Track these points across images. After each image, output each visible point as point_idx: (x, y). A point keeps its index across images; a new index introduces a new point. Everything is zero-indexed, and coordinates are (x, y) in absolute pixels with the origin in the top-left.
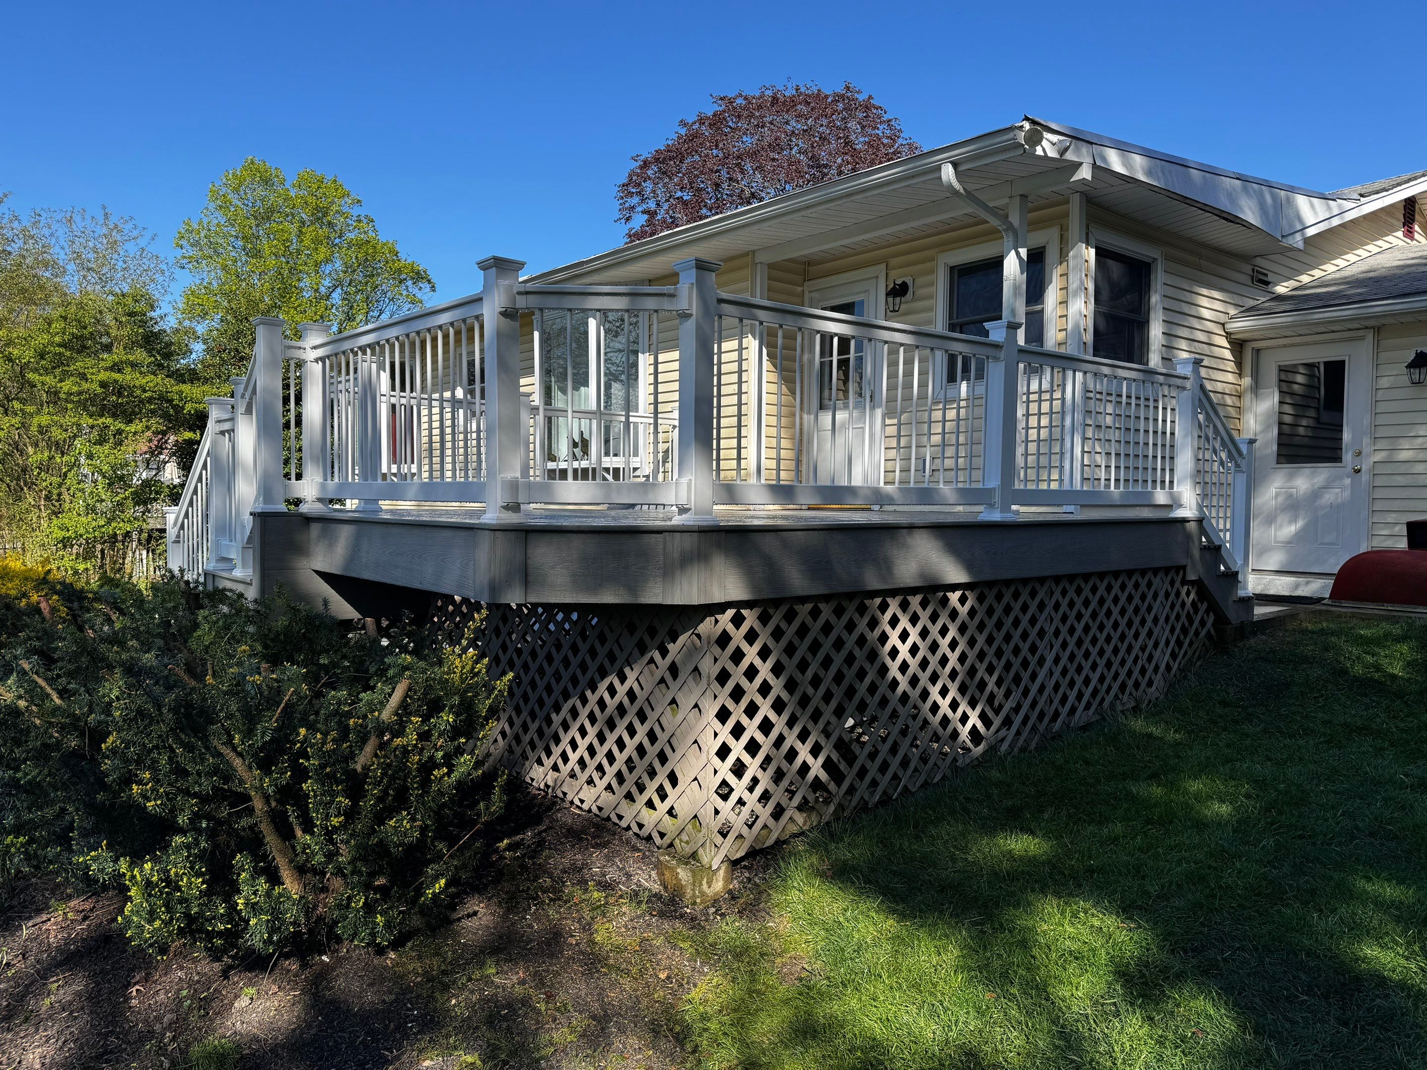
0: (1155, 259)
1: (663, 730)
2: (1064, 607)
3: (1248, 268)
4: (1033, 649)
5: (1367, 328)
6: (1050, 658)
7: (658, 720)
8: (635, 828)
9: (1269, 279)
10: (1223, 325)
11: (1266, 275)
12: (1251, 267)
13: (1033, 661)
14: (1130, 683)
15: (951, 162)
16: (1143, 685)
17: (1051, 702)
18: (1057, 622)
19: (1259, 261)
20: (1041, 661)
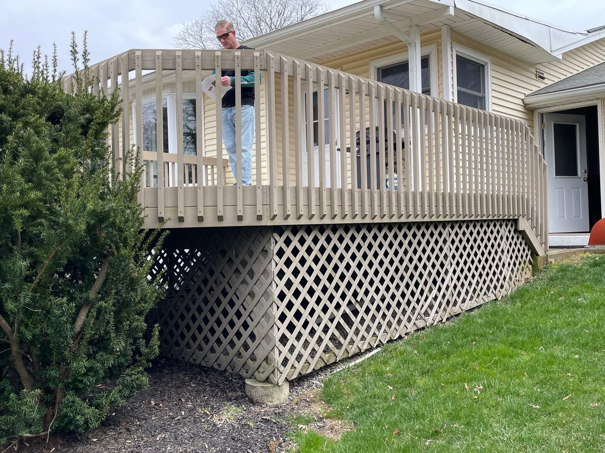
0: (487, 63)
1: (245, 309)
2: (457, 243)
3: (534, 71)
4: (442, 265)
5: (598, 99)
6: (451, 271)
7: (242, 304)
8: (230, 370)
9: (545, 75)
10: (523, 100)
11: (543, 74)
12: (535, 70)
13: (442, 272)
14: (492, 286)
15: (379, 5)
16: (498, 288)
17: (453, 295)
18: (453, 251)
19: (538, 66)
20: (446, 272)
